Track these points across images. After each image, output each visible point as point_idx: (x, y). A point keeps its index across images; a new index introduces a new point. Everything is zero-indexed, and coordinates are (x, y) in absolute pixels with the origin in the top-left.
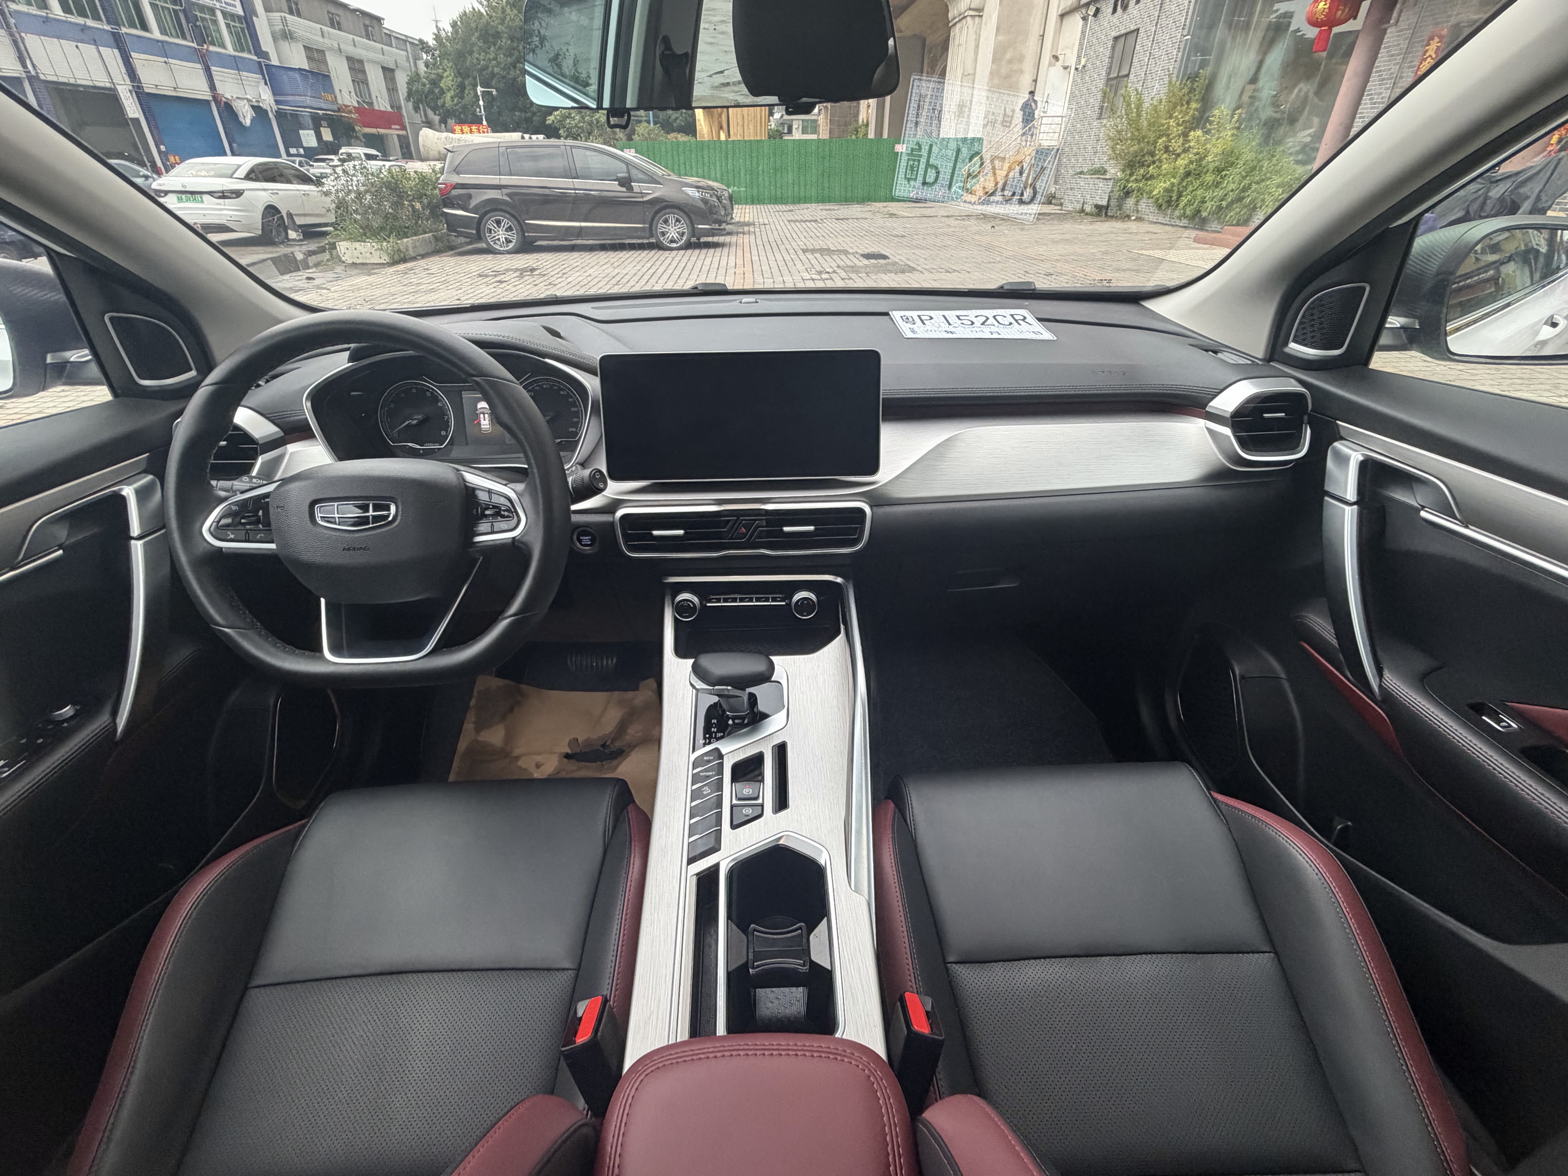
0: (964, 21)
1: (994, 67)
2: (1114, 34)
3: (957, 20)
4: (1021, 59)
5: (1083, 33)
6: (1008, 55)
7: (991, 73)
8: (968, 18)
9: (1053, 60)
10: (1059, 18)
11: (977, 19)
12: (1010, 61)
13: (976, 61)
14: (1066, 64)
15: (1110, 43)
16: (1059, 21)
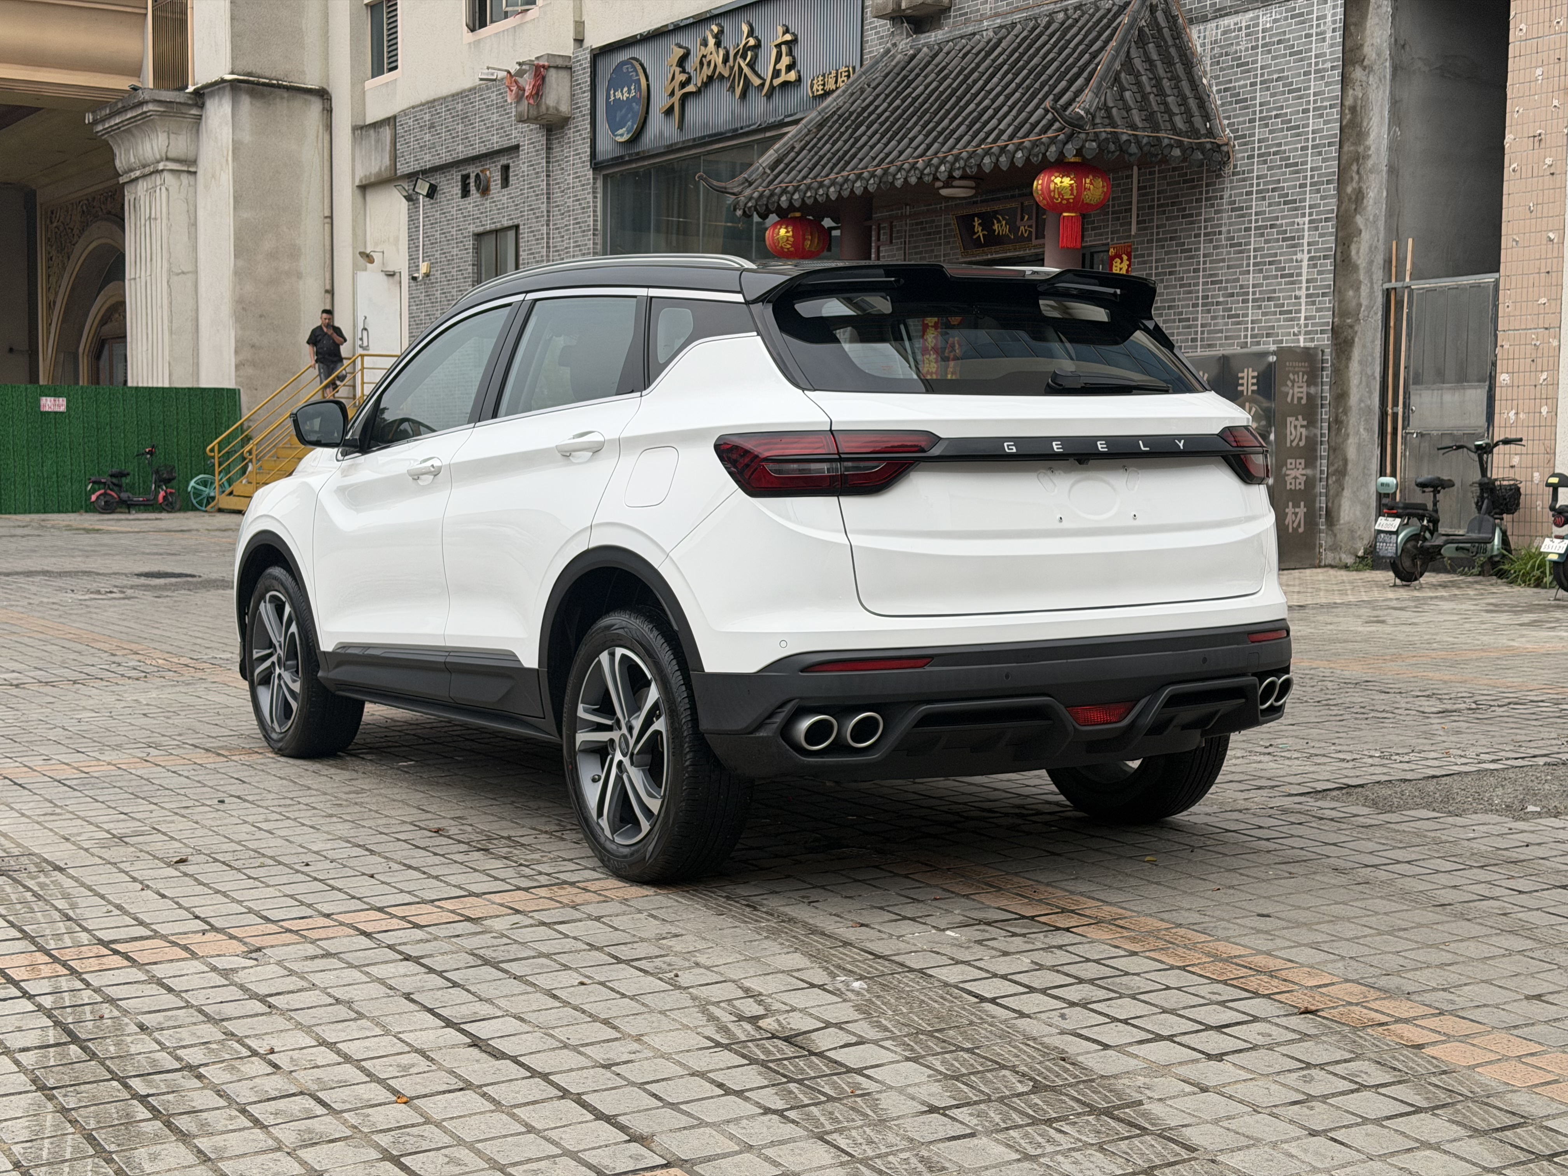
0: (158, 179)
1: (240, 263)
2: (473, 229)
3: (138, 173)
4: (294, 253)
5: (412, 220)
6: (268, 245)
7: (236, 273)
8: (165, 174)
9: (361, 261)
10: (357, 192)
11: (185, 178)
12: (273, 255)
13: (195, 248)
14: (390, 268)
15: (470, 243)
16: (359, 199)
